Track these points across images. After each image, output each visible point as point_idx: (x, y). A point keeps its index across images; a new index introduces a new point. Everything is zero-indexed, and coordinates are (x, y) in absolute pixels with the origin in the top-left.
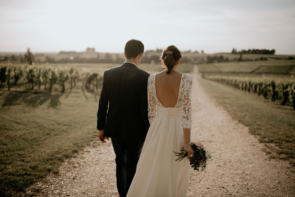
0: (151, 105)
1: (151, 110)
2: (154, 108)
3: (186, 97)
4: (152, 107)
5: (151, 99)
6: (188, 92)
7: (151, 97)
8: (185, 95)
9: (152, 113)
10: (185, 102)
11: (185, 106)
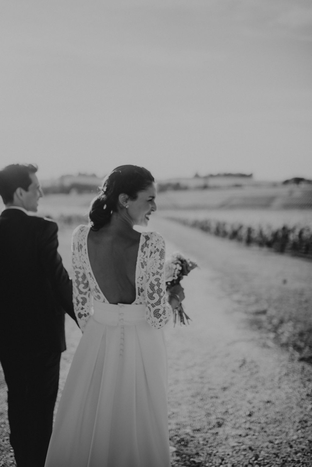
0: (81, 292)
1: (81, 300)
2: (86, 296)
3: (156, 288)
4: (83, 296)
5: (80, 279)
6: (158, 276)
7: (80, 275)
8: (151, 282)
9: (83, 307)
10: (154, 298)
11: (157, 307)
